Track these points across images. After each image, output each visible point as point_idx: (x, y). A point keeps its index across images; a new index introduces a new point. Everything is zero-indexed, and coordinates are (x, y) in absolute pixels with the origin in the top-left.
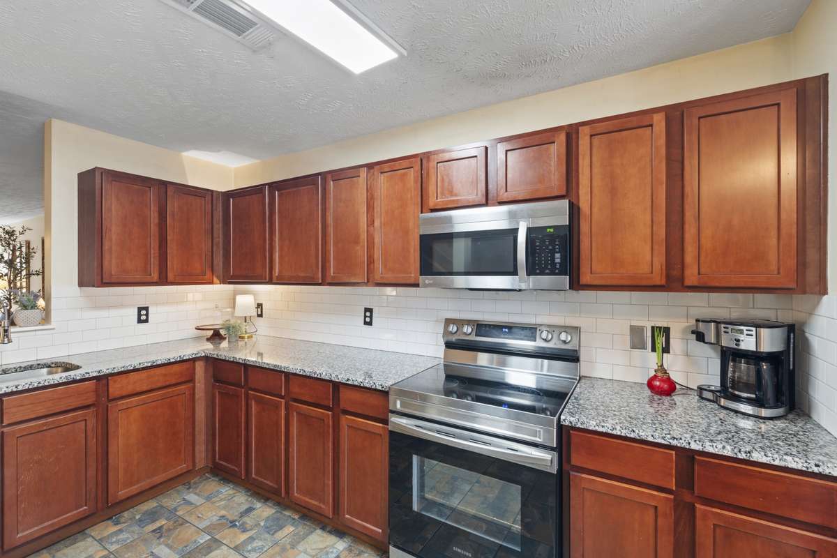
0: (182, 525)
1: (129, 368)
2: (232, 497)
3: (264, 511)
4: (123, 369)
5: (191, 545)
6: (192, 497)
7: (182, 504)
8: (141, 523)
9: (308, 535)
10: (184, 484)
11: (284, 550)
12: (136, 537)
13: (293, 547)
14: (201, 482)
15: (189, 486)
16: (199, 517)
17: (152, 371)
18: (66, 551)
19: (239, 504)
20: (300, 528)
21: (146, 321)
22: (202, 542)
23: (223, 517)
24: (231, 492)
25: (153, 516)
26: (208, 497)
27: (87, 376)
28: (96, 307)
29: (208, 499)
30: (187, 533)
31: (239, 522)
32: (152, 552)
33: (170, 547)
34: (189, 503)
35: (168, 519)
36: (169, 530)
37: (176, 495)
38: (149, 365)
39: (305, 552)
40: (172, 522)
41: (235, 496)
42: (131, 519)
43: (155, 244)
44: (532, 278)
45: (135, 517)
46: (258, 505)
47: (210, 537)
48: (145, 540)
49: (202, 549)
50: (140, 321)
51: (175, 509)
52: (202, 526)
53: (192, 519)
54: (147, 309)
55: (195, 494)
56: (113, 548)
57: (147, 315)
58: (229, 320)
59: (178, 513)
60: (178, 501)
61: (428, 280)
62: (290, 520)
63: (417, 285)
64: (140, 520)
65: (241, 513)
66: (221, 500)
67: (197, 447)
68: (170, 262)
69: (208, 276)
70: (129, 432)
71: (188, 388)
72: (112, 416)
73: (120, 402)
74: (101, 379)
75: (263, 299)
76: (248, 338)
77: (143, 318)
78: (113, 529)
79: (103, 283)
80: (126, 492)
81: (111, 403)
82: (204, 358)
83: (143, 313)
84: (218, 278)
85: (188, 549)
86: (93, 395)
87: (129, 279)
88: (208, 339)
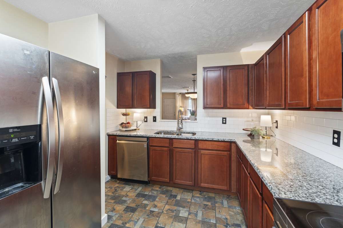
0: (213, 209)
1: (204, 139)
4: (202, 139)
5: (208, 219)
6: (225, 202)
7: (220, 202)
8: (205, 199)
10: (228, 195)
12: (200, 203)
14: (233, 199)
15: (228, 197)
16: (220, 211)
17: (213, 143)
19: (237, 220)
22: (212, 222)
23: (227, 219)
24: (240, 212)
25: (209, 199)
26: (230, 206)
27: (192, 138)
28: (209, 116)
29: (229, 207)
30: (211, 214)
31: (229, 227)
32: (198, 211)
33: (203, 215)
34: (222, 203)
35: (212, 204)
36: (208, 208)
37: (222, 198)
38: (211, 140)
40: (211, 206)
41: (239, 214)
42: (204, 196)
43: (222, 92)
45: (205, 196)
46: (244, 227)
47: (215, 223)
48: (200, 205)
49: (208, 224)
51: (217, 202)
52: (217, 216)
53: (217, 210)
55: (227, 202)
56: (193, 201)
57: (226, 121)
59: (216, 204)
60: (220, 200)
64: (206, 198)
65: (234, 223)
66: (233, 212)
67: (232, 182)
68: (228, 100)
69: (246, 105)
70: (205, 164)
71: (227, 154)
72: (199, 155)
73: (203, 152)
74: (196, 141)
75: (277, 118)
76: (267, 138)
77: (224, 122)
78: (198, 195)
79: (205, 108)
80: (203, 185)
81: (199, 151)
82: (235, 143)
83: (224, 120)
84: (252, 106)
85: (206, 220)
86: (194, 145)
87: (213, 106)
88: (248, 135)
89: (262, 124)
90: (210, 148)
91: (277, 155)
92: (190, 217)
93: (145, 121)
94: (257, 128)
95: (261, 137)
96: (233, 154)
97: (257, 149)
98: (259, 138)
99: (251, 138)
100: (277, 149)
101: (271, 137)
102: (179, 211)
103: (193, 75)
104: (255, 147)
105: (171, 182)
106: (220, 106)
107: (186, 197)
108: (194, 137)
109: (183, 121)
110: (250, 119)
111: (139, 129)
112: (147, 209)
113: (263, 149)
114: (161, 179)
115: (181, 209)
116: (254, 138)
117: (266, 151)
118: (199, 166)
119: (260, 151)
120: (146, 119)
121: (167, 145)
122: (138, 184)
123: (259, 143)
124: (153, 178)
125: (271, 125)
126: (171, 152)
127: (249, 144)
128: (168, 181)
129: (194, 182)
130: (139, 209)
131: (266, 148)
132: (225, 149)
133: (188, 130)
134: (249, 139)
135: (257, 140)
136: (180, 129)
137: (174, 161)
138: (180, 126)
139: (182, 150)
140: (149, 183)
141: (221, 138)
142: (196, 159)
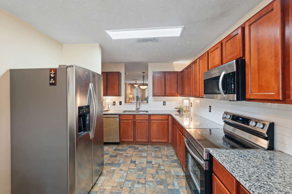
2: (172, 152)
3: (175, 158)
8: (155, 148)
9: (178, 167)
11: (170, 166)
12: (152, 150)
13: (173, 167)
15: (167, 146)
16: (163, 152)
17: (159, 116)
18: (143, 146)
19: (172, 154)
20: (178, 165)
21: (165, 105)
23: (167, 154)
25: (157, 148)
28: (156, 101)
29: (168, 150)
30: (159, 153)
31: (169, 157)
32: (152, 153)
33: (155, 154)
34: (164, 149)
36: (157, 151)
38: (158, 114)
39: (174, 170)
40: (159, 150)
43: (163, 87)
44: (226, 95)
46: (175, 156)
47: (161, 156)
50: (164, 105)
51: (161, 149)
52: (162, 154)
54: (165, 102)
55: (167, 148)
56: (148, 149)
57: (165, 103)
58: (181, 107)
60: (163, 147)
61: (205, 96)
62: (178, 162)
63: (203, 98)
66: (170, 151)
67: (169, 137)
68: (167, 91)
69: (176, 94)
70: (154, 128)
71: (167, 122)
72: (151, 123)
73: (153, 121)
74: (150, 115)
75: (192, 101)
76: (187, 112)
77: (164, 104)
78: (151, 147)
79: (153, 96)
80: (153, 140)
81: (151, 121)
82: (171, 115)
83: (164, 103)
84: (179, 95)
85: (156, 156)
86: (148, 118)
87: (158, 95)
88: (177, 111)
89: (185, 105)
90: (157, 119)
91: (192, 121)
92: (148, 155)
93: (114, 105)
94: (182, 107)
95: (184, 112)
96: (169, 122)
97: (182, 118)
98: (183, 112)
99: (179, 113)
100: (191, 118)
101: (189, 112)
102: (142, 154)
103: (143, 73)
104: (181, 118)
105: (134, 141)
106: (162, 95)
107: (144, 148)
108: (148, 113)
109: (140, 104)
110: (178, 102)
111: (110, 110)
112: (123, 155)
113: (185, 119)
114: (128, 140)
115: (143, 153)
116: (180, 113)
117: (186, 119)
118: (151, 130)
119: (183, 119)
120: (114, 103)
121: (132, 119)
122: (112, 145)
123: (183, 115)
124: (123, 140)
125: (189, 105)
126: (134, 123)
127: (178, 116)
128: (133, 141)
129: (148, 139)
130: (119, 156)
131: (186, 118)
132: (165, 119)
133: (143, 109)
134: (178, 113)
135: (182, 113)
136: (137, 109)
137: (136, 128)
138: (138, 107)
139: (141, 121)
140: (120, 144)
141: (163, 113)
142: (149, 126)
